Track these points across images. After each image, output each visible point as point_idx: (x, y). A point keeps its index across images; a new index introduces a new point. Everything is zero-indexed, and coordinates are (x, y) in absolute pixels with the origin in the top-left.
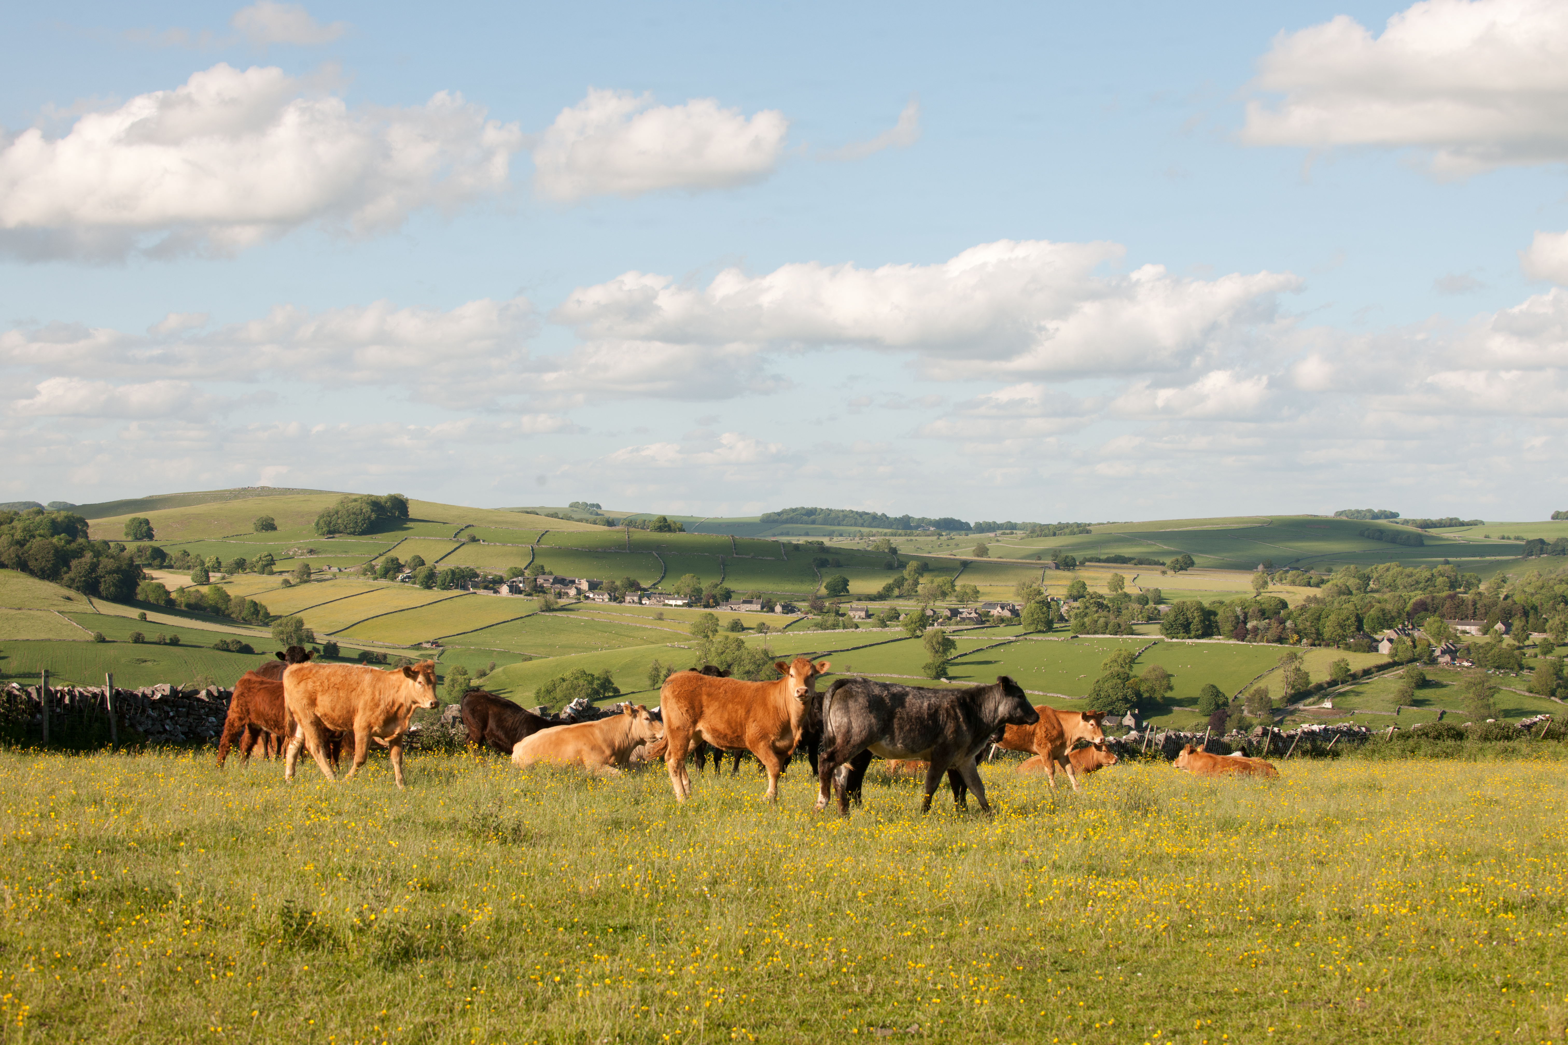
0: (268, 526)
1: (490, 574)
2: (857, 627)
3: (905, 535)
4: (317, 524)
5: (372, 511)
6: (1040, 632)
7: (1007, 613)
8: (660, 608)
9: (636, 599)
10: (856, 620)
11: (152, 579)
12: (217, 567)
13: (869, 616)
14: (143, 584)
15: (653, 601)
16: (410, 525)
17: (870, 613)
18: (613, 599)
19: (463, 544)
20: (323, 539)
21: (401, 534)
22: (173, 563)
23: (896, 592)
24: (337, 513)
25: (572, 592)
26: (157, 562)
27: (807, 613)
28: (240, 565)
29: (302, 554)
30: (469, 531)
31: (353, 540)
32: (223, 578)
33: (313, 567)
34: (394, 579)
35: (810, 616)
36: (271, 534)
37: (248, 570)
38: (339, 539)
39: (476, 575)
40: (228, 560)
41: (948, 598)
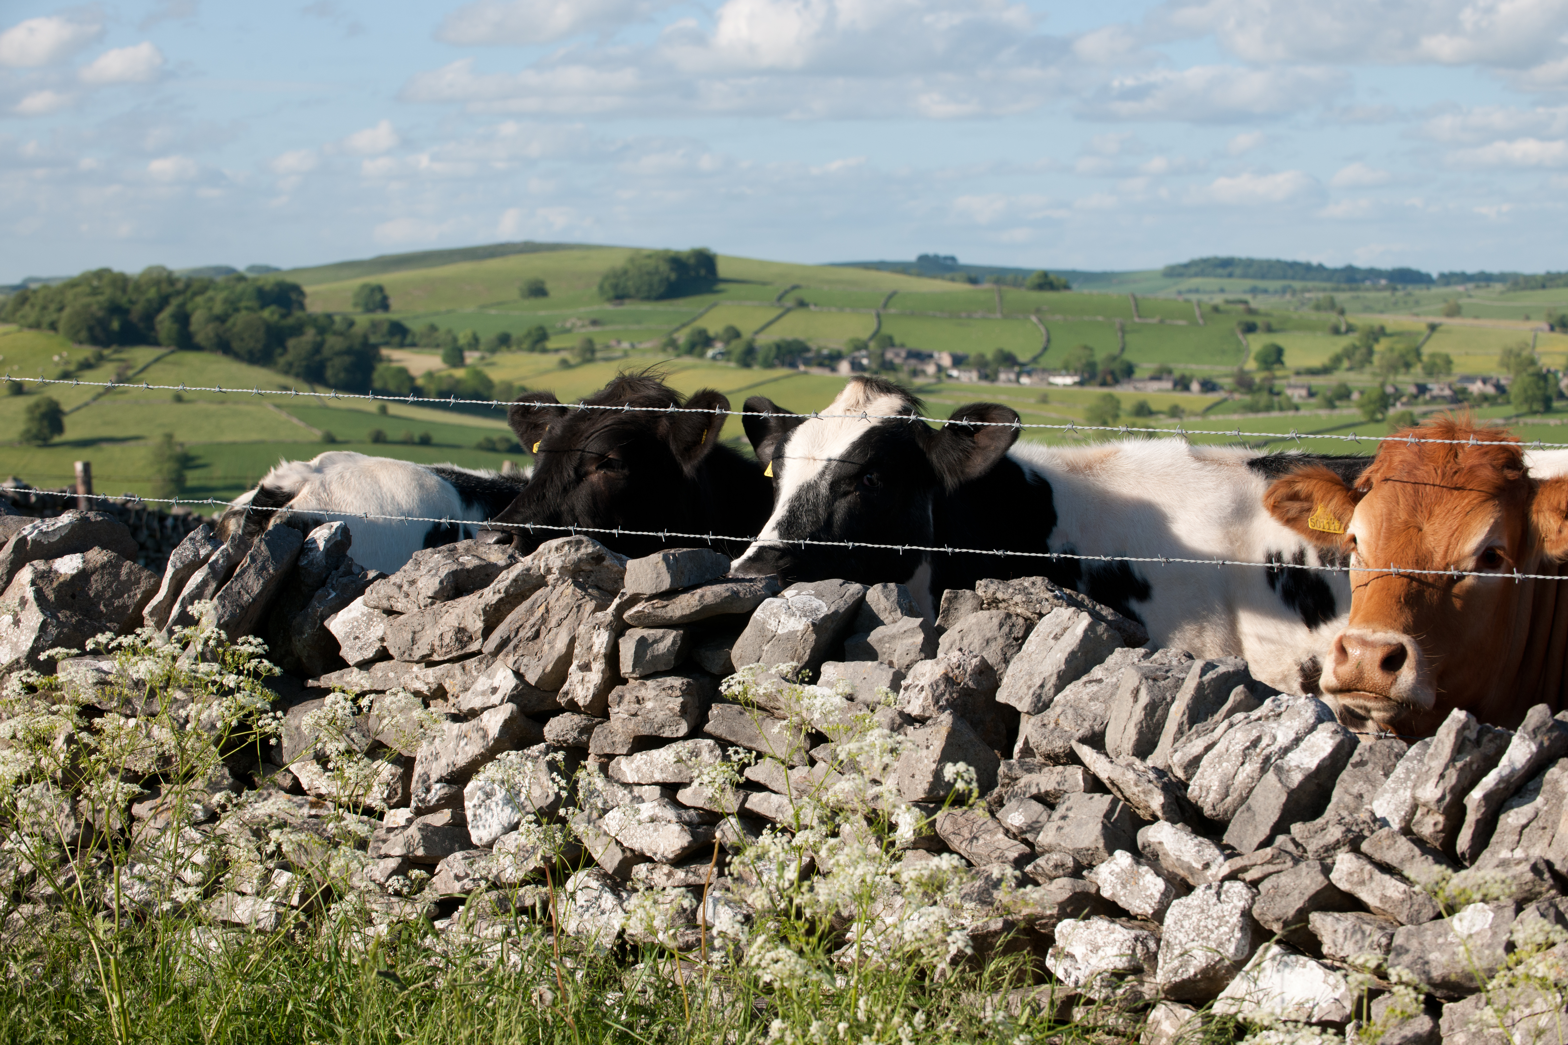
0: (537, 291)
1: (826, 347)
2: (1297, 408)
3: (1351, 290)
4: (601, 287)
5: (672, 269)
6: (1534, 413)
7: (1490, 390)
8: (1044, 387)
9: (1012, 376)
10: (1296, 400)
11: (390, 361)
12: (474, 344)
13: (1311, 394)
14: (381, 367)
15: (1036, 378)
16: (721, 286)
17: (1314, 390)
18: (984, 377)
19: (788, 310)
20: (609, 307)
21: (709, 298)
22: (417, 340)
23: (1346, 364)
24: (625, 272)
25: (931, 369)
26: (397, 339)
27: (1231, 392)
28: (504, 341)
29: (583, 326)
30: (797, 294)
31: (646, 307)
32: (483, 358)
33: (599, 343)
34: (702, 355)
35: (1237, 396)
36: (542, 301)
37: (514, 348)
38: (629, 307)
39: (807, 349)
40: (488, 335)
41: (1412, 370)
